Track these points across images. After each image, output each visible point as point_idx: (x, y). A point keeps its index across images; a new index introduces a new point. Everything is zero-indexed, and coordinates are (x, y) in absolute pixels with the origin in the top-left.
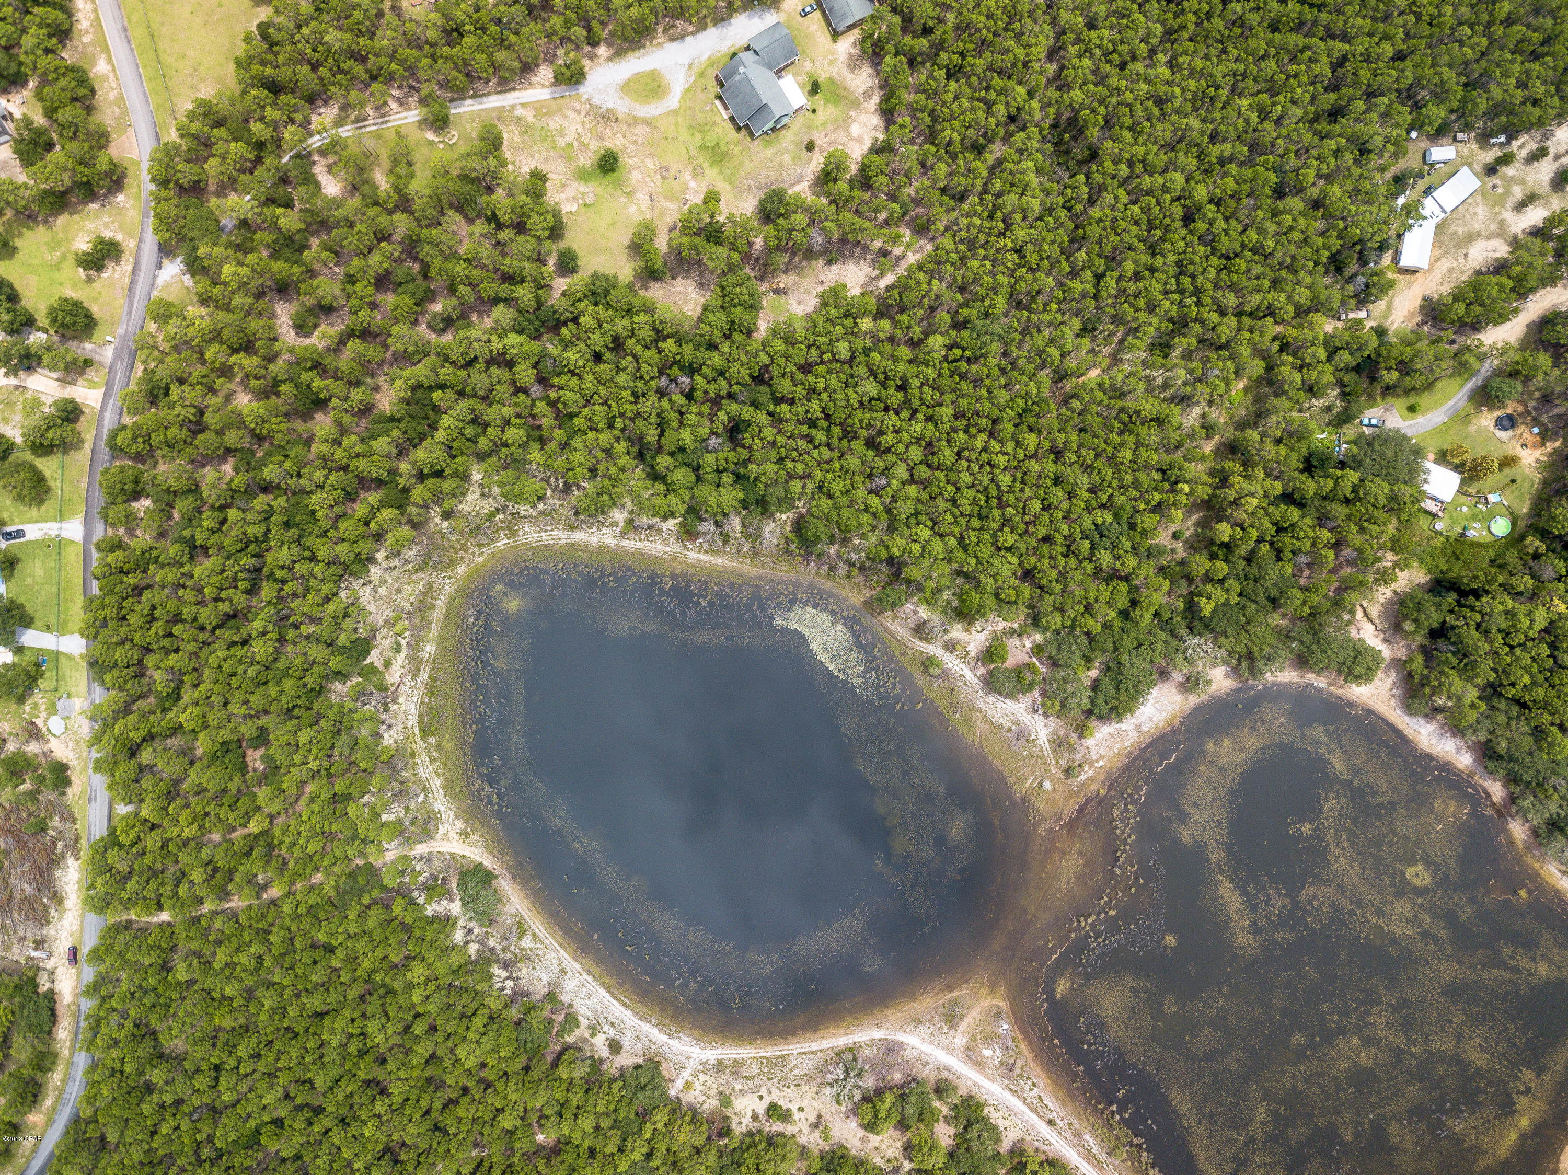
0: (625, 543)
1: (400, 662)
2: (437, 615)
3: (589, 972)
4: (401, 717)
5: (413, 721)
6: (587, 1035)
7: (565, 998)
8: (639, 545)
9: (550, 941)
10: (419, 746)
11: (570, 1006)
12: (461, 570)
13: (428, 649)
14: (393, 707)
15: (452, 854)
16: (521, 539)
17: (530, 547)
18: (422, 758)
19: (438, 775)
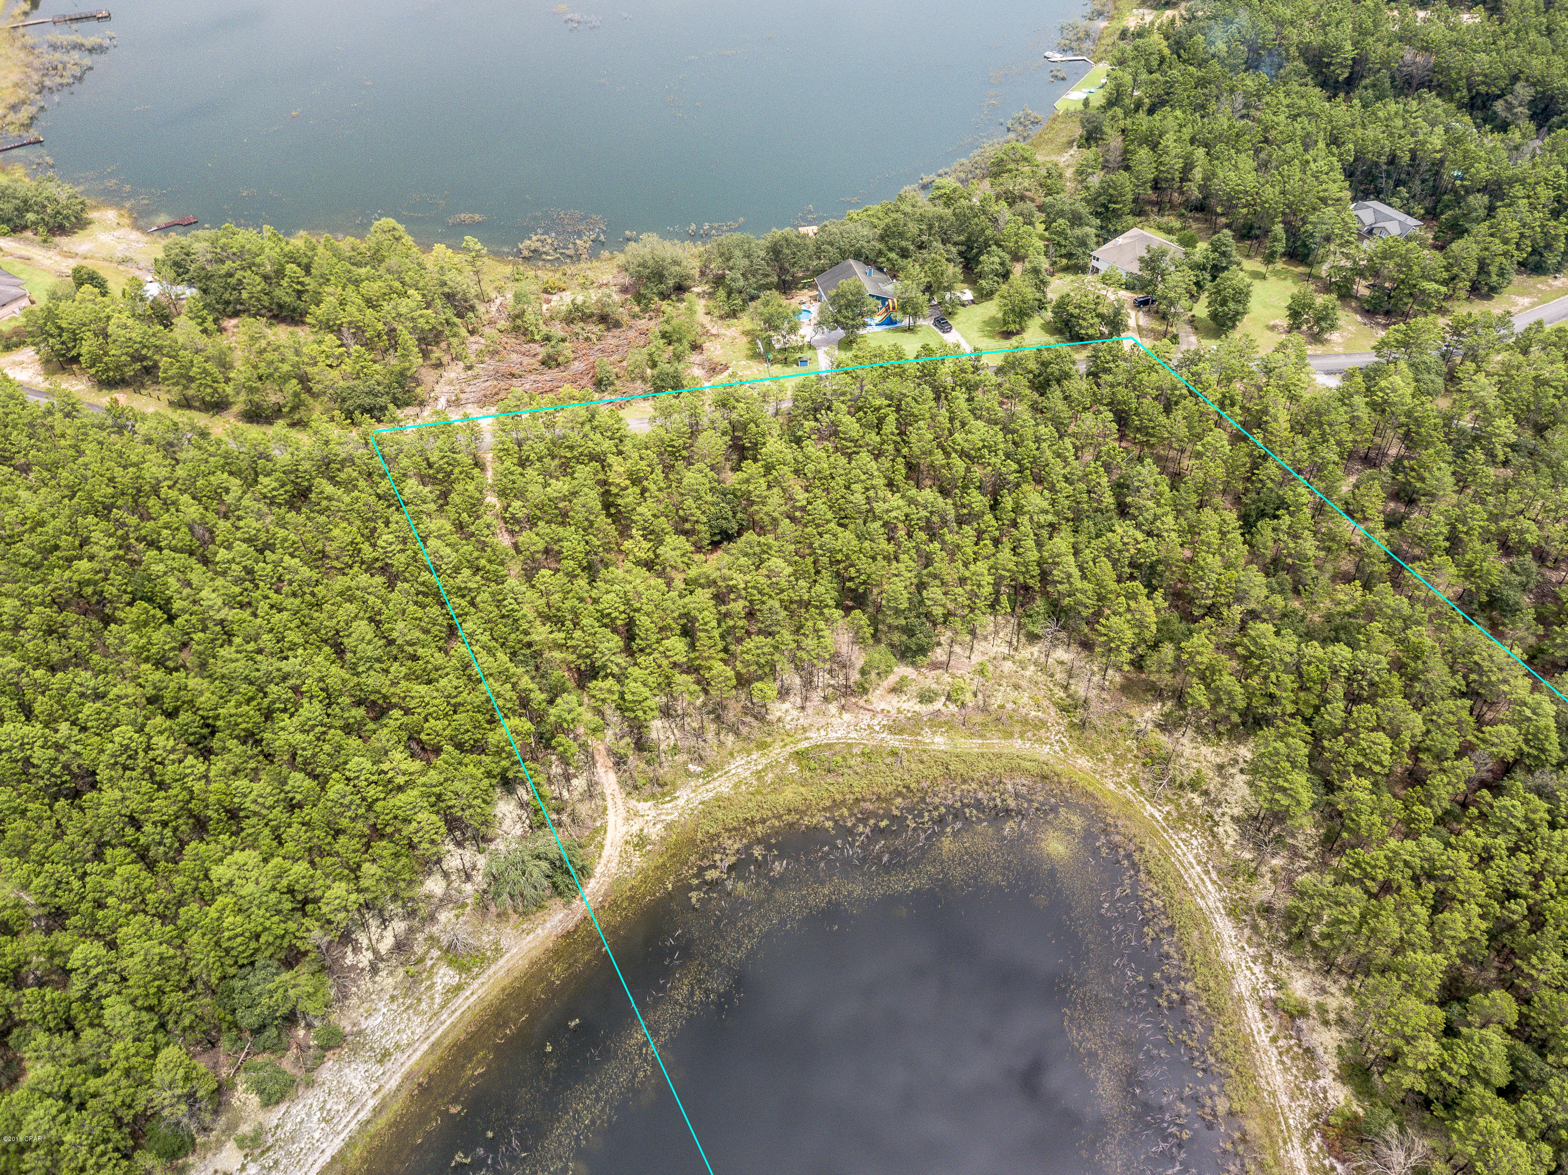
0: (1252, 1011)
1: (906, 706)
2: (996, 743)
3: (378, 1111)
4: (822, 721)
5: (817, 737)
6: (245, 1129)
7: (327, 1072)
8: (1263, 1039)
9: (448, 1020)
10: (778, 752)
11: (310, 1084)
12: (1084, 762)
13: (938, 739)
14: (833, 708)
15: (604, 828)
16: (1174, 839)
17: (1166, 852)
18: (759, 760)
19: (736, 786)
